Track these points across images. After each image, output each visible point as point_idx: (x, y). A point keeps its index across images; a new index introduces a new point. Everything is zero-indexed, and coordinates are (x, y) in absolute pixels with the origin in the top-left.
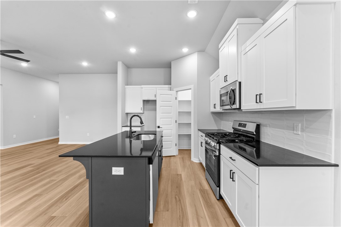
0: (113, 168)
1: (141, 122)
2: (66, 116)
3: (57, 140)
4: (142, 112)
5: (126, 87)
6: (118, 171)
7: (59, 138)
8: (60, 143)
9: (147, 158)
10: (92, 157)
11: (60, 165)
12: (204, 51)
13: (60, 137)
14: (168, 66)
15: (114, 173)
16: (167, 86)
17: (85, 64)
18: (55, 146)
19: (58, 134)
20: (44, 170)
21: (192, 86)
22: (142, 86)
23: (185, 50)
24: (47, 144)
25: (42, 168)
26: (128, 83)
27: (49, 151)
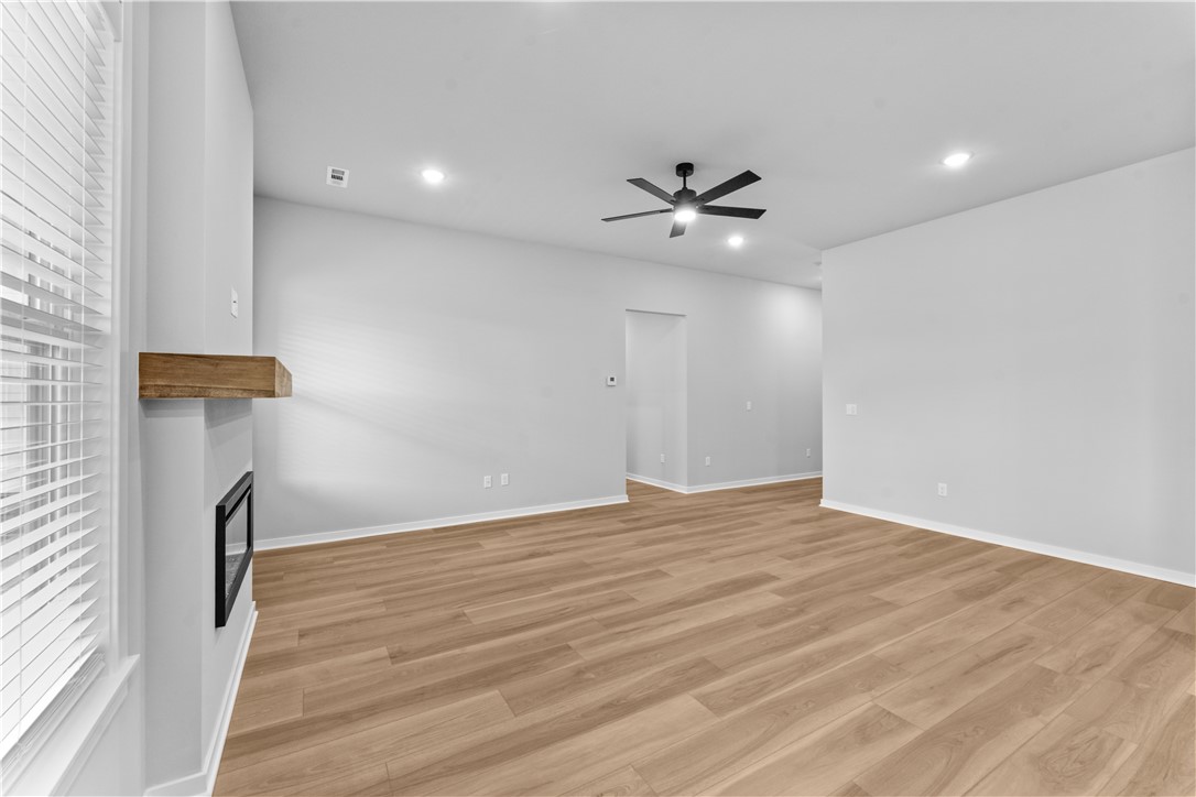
2: (849, 406)
8: (825, 503)
13: (827, 476)
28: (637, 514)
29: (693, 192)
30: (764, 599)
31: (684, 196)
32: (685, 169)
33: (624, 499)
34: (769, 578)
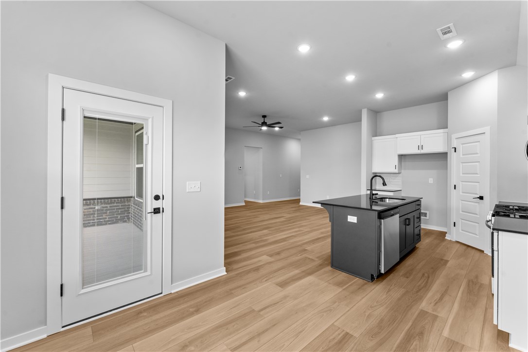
0: (349, 216)
1: (383, 184)
2: (307, 176)
3: (298, 201)
4: (396, 171)
5: (373, 138)
6: (352, 219)
7: (300, 199)
8: (301, 204)
9: (377, 212)
10: (333, 205)
11: (305, 221)
12: (515, 65)
13: (302, 198)
14: (443, 98)
15: (349, 220)
16: (442, 131)
17: (326, 119)
18: (298, 206)
19: (299, 195)
20: (294, 222)
21: (487, 129)
22: (397, 135)
23: (468, 75)
24: (291, 203)
25: (292, 221)
26: (376, 132)
27: (294, 209)
28: (248, 207)
29: (266, 123)
30: (282, 219)
31: (264, 124)
32: (264, 117)
33: (244, 204)
34: (283, 217)
